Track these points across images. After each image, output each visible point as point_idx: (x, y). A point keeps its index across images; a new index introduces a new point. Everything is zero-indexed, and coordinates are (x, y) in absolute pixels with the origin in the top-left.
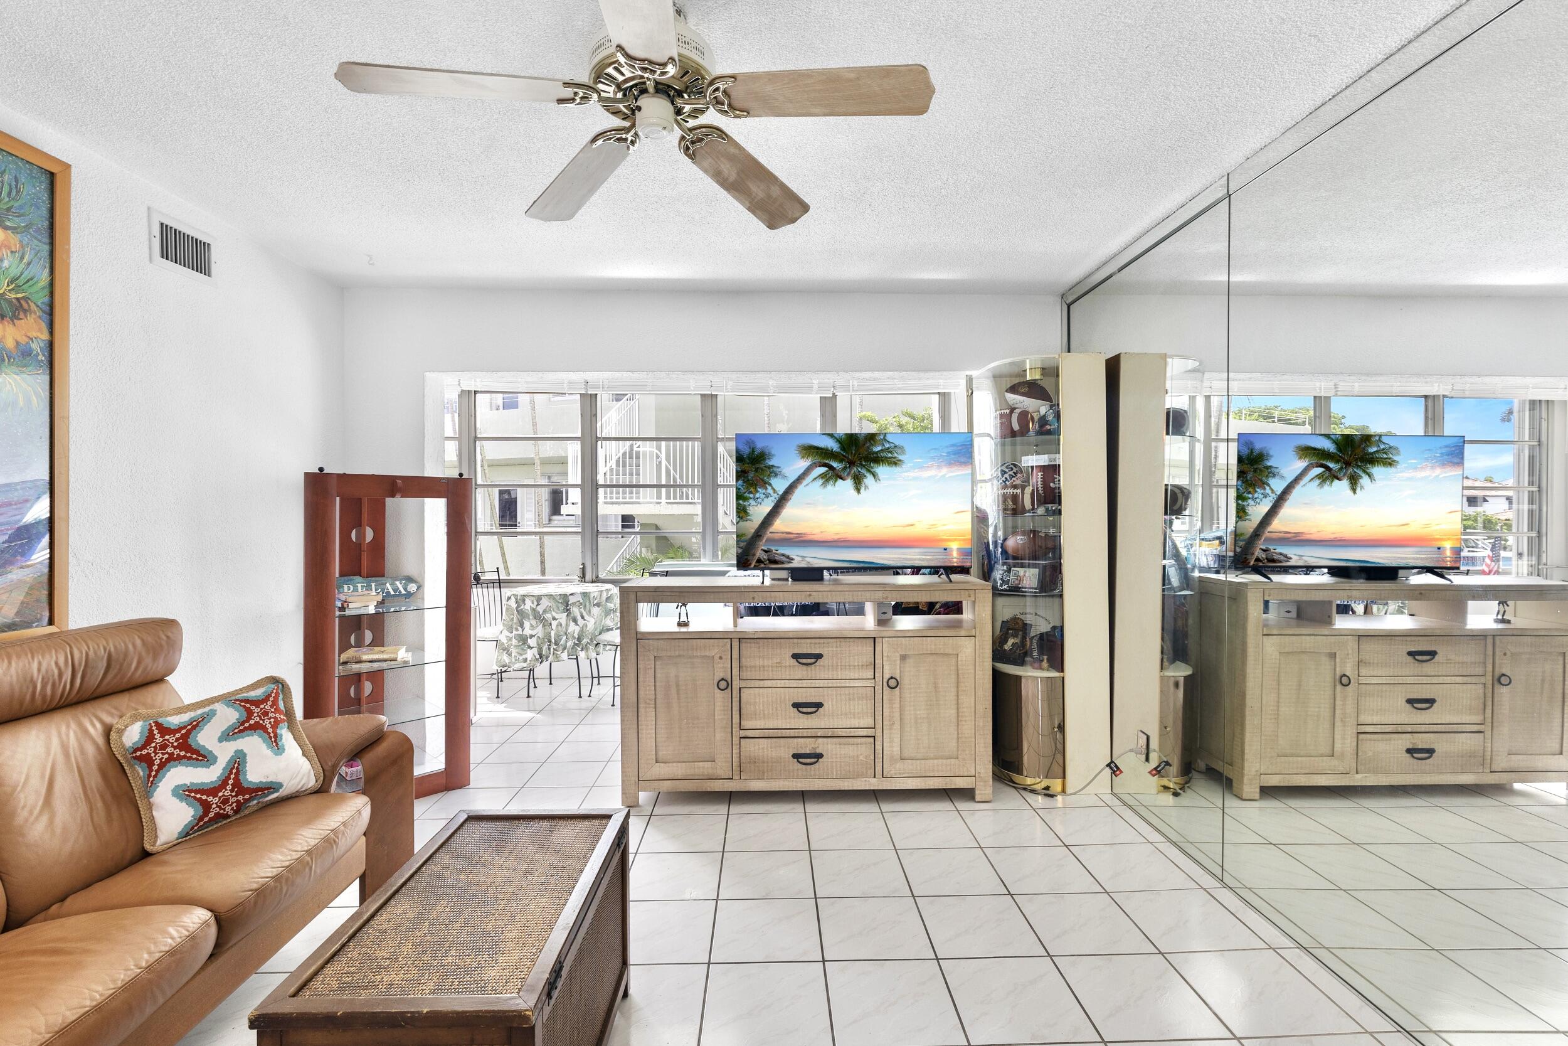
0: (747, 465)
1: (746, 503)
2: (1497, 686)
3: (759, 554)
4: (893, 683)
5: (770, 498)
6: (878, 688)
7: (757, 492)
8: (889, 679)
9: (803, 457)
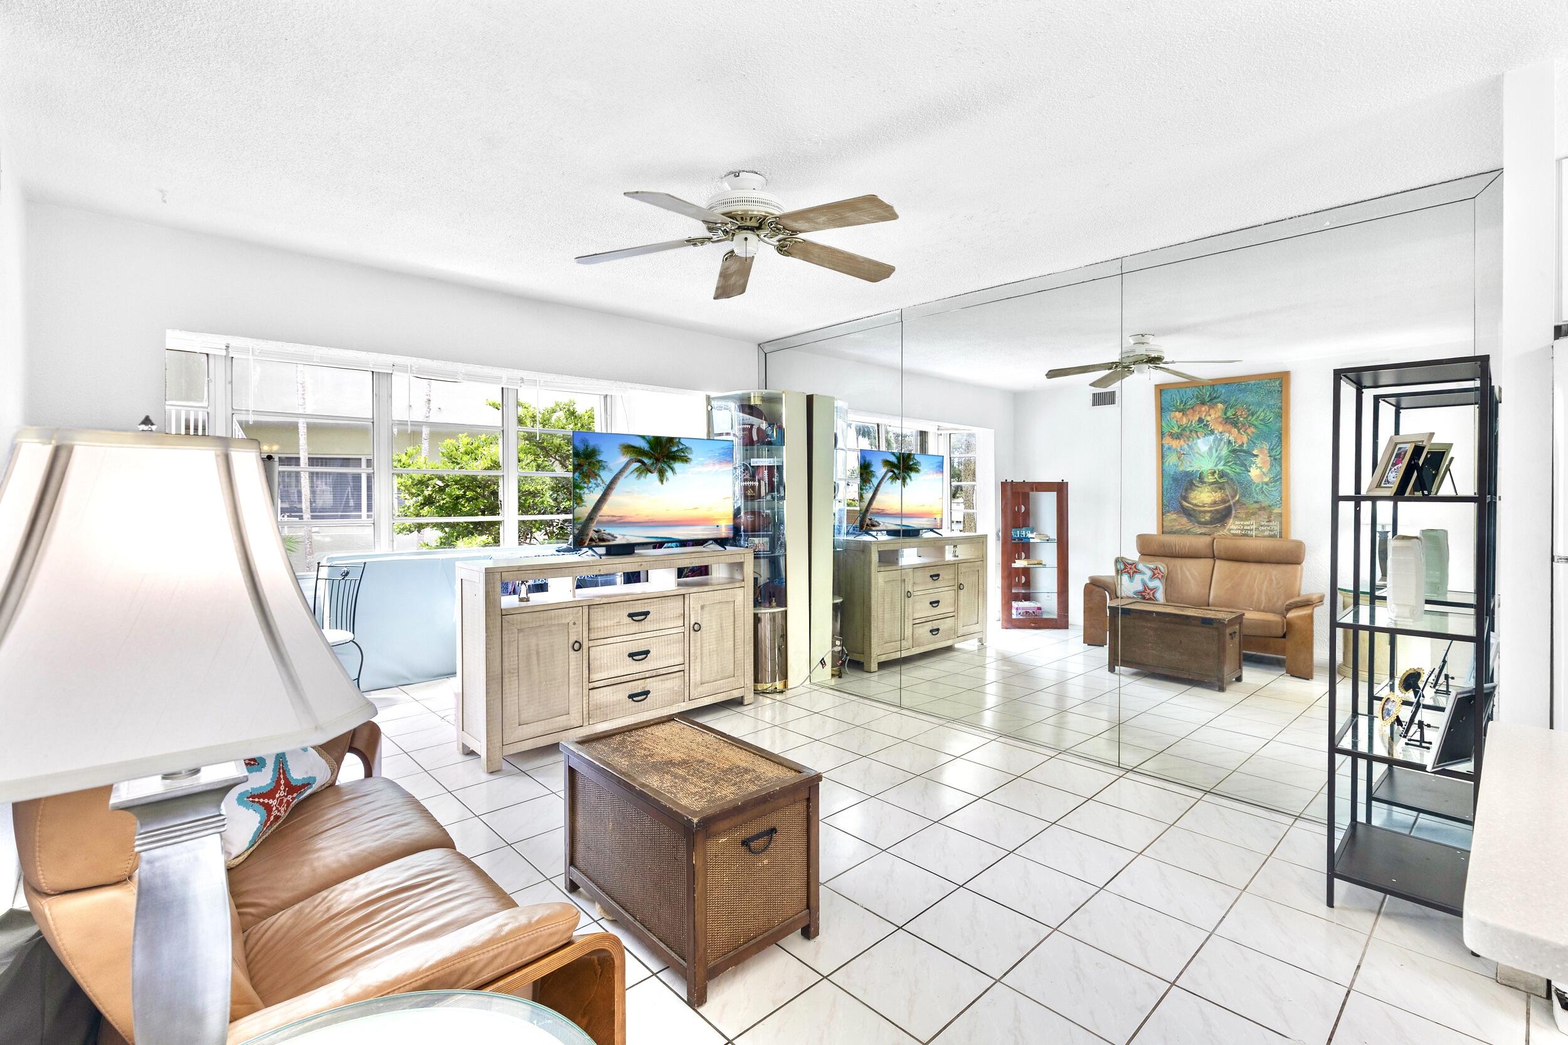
0: (582, 460)
1: (582, 492)
2: (959, 590)
3: (592, 534)
4: (696, 627)
5: (600, 487)
6: (687, 633)
7: (590, 482)
8: (694, 625)
9: (624, 454)
